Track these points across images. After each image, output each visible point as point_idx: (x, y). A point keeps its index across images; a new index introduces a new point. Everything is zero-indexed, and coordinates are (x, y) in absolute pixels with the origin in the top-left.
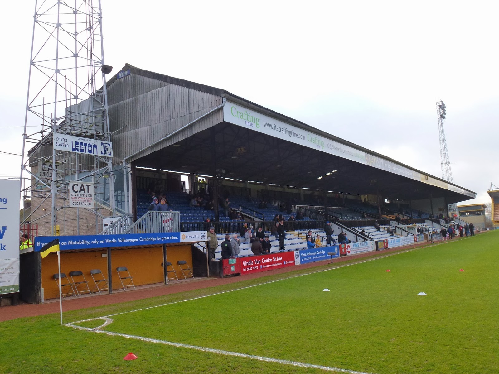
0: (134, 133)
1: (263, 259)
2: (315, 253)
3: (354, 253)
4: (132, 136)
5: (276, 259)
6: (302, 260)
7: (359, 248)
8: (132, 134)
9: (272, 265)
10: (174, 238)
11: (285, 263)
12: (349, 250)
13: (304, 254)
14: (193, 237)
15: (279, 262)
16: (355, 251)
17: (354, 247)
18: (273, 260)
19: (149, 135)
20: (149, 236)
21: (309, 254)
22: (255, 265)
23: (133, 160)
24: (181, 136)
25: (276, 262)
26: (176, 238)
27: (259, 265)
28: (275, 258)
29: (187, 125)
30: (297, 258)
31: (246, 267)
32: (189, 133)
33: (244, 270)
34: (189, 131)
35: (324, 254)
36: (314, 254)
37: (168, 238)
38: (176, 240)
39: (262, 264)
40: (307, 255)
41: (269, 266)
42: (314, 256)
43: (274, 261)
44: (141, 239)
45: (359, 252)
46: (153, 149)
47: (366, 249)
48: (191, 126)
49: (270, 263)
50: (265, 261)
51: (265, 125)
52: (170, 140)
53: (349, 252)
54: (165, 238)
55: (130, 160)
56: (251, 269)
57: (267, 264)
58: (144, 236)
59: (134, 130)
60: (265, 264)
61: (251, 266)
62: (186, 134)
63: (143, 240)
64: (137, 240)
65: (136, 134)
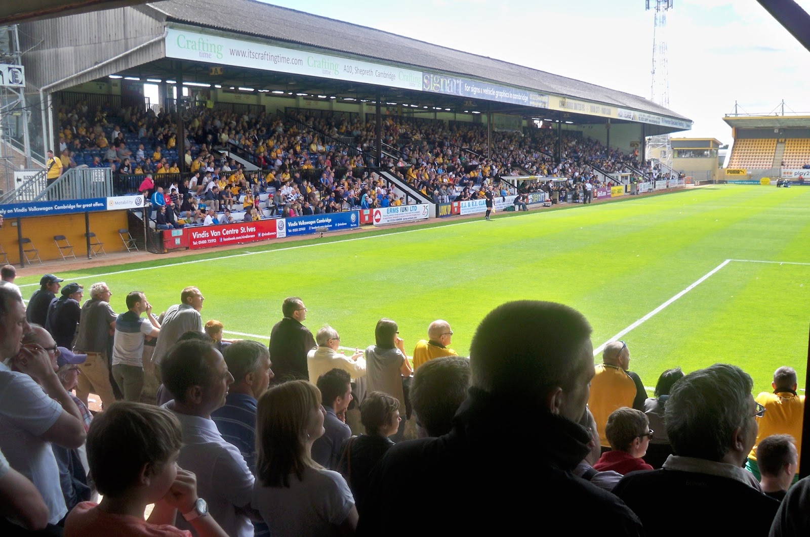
0: (54, 52)
1: (225, 230)
2: (314, 222)
3: (388, 221)
4: (52, 57)
5: (246, 230)
6: (290, 231)
7: (398, 215)
8: (52, 54)
9: (238, 238)
10: (99, 205)
11: (259, 235)
12: (378, 217)
13: (294, 223)
14: (124, 203)
15: (250, 233)
16: (390, 219)
17: (388, 213)
18: (240, 231)
19: (73, 58)
20: (67, 203)
21: (303, 223)
22: (211, 237)
23: (53, 91)
24: (115, 67)
25: (244, 234)
26: (102, 205)
27: (218, 238)
28: (244, 229)
29: (121, 55)
30: (281, 229)
31: (197, 240)
32: (124, 65)
33: (195, 243)
34: (124, 64)
35: (330, 224)
36: (312, 223)
37: (90, 205)
38: (101, 207)
39: (222, 236)
40: (298, 224)
41: (234, 238)
42: (311, 226)
43: (242, 232)
44: (56, 207)
45: (397, 220)
46: (79, 80)
47: (413, 217)
48: (126, 57)
49: (236, 235)
50: (228, 232)
51: (232, 52)
52: (100, 71)
53: (378, 220)
54: (87, 205)
55: (49, 91)
56: (204, 242)
57: (231, 236)
58: (60, 203)
59: (54, 49)
60: (227, 236)
61: (206, 239)
62: (121, 65)
63: (59, 208)
64: (52, 208)
65: (57, 56)
